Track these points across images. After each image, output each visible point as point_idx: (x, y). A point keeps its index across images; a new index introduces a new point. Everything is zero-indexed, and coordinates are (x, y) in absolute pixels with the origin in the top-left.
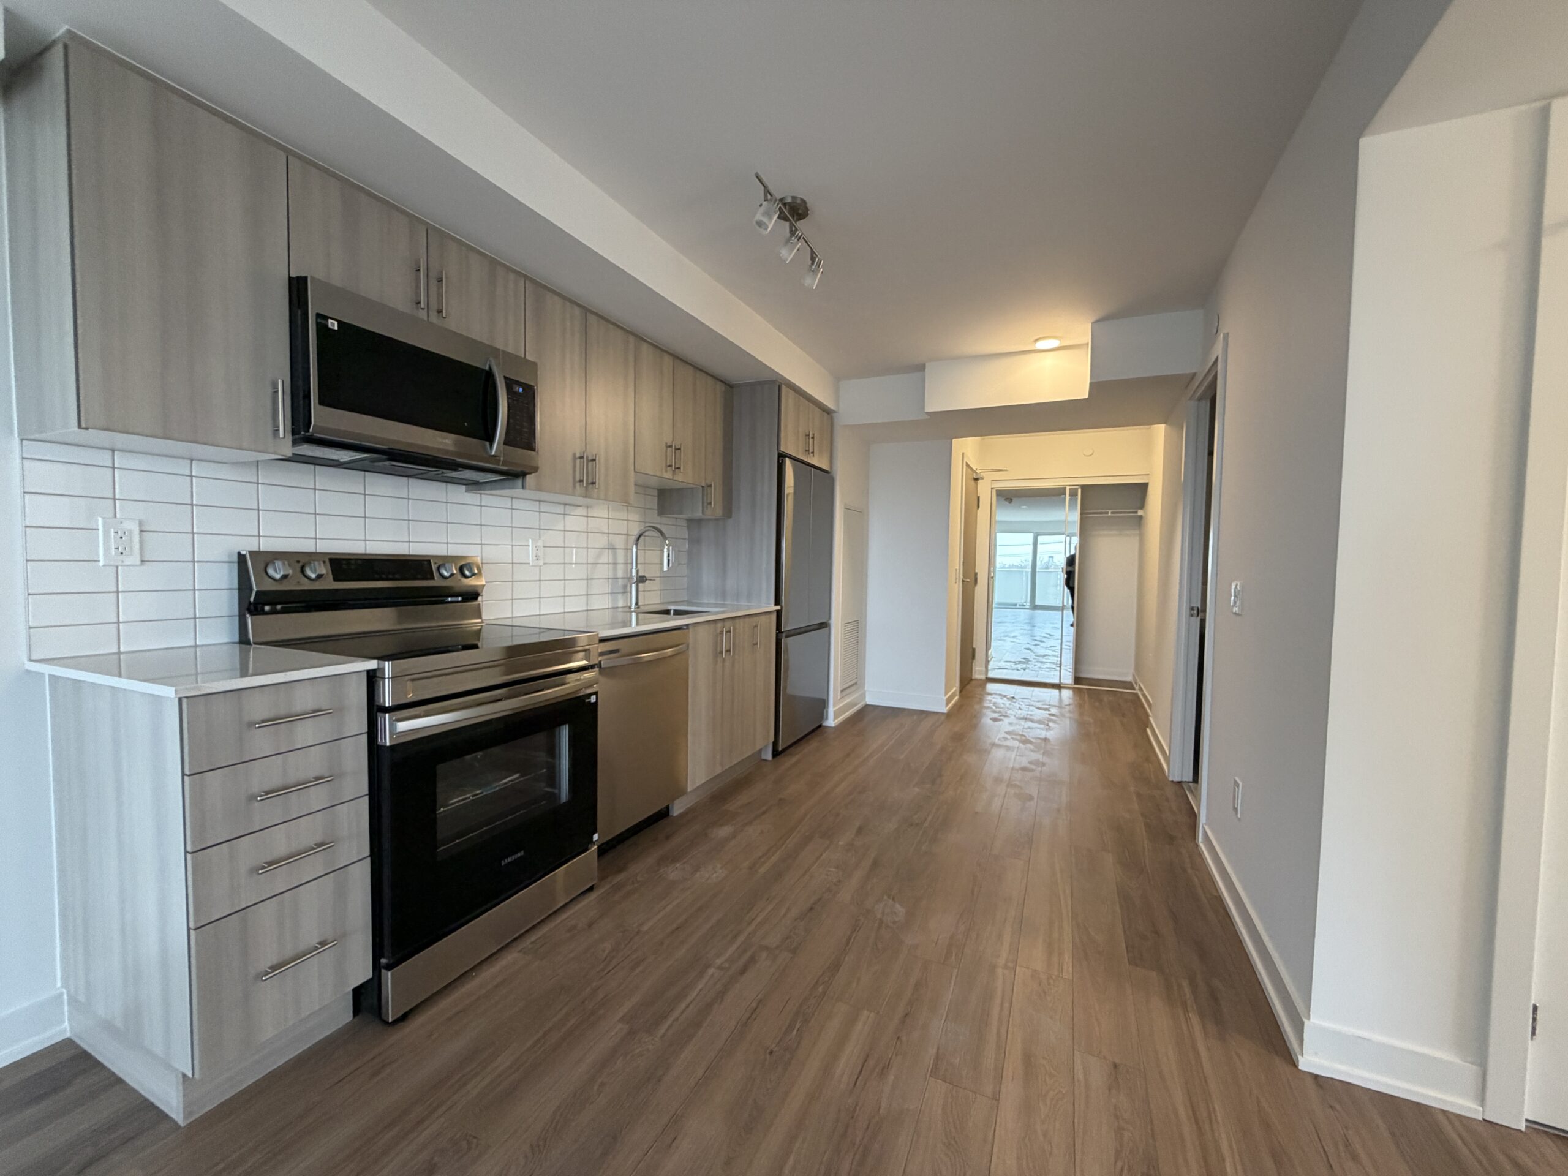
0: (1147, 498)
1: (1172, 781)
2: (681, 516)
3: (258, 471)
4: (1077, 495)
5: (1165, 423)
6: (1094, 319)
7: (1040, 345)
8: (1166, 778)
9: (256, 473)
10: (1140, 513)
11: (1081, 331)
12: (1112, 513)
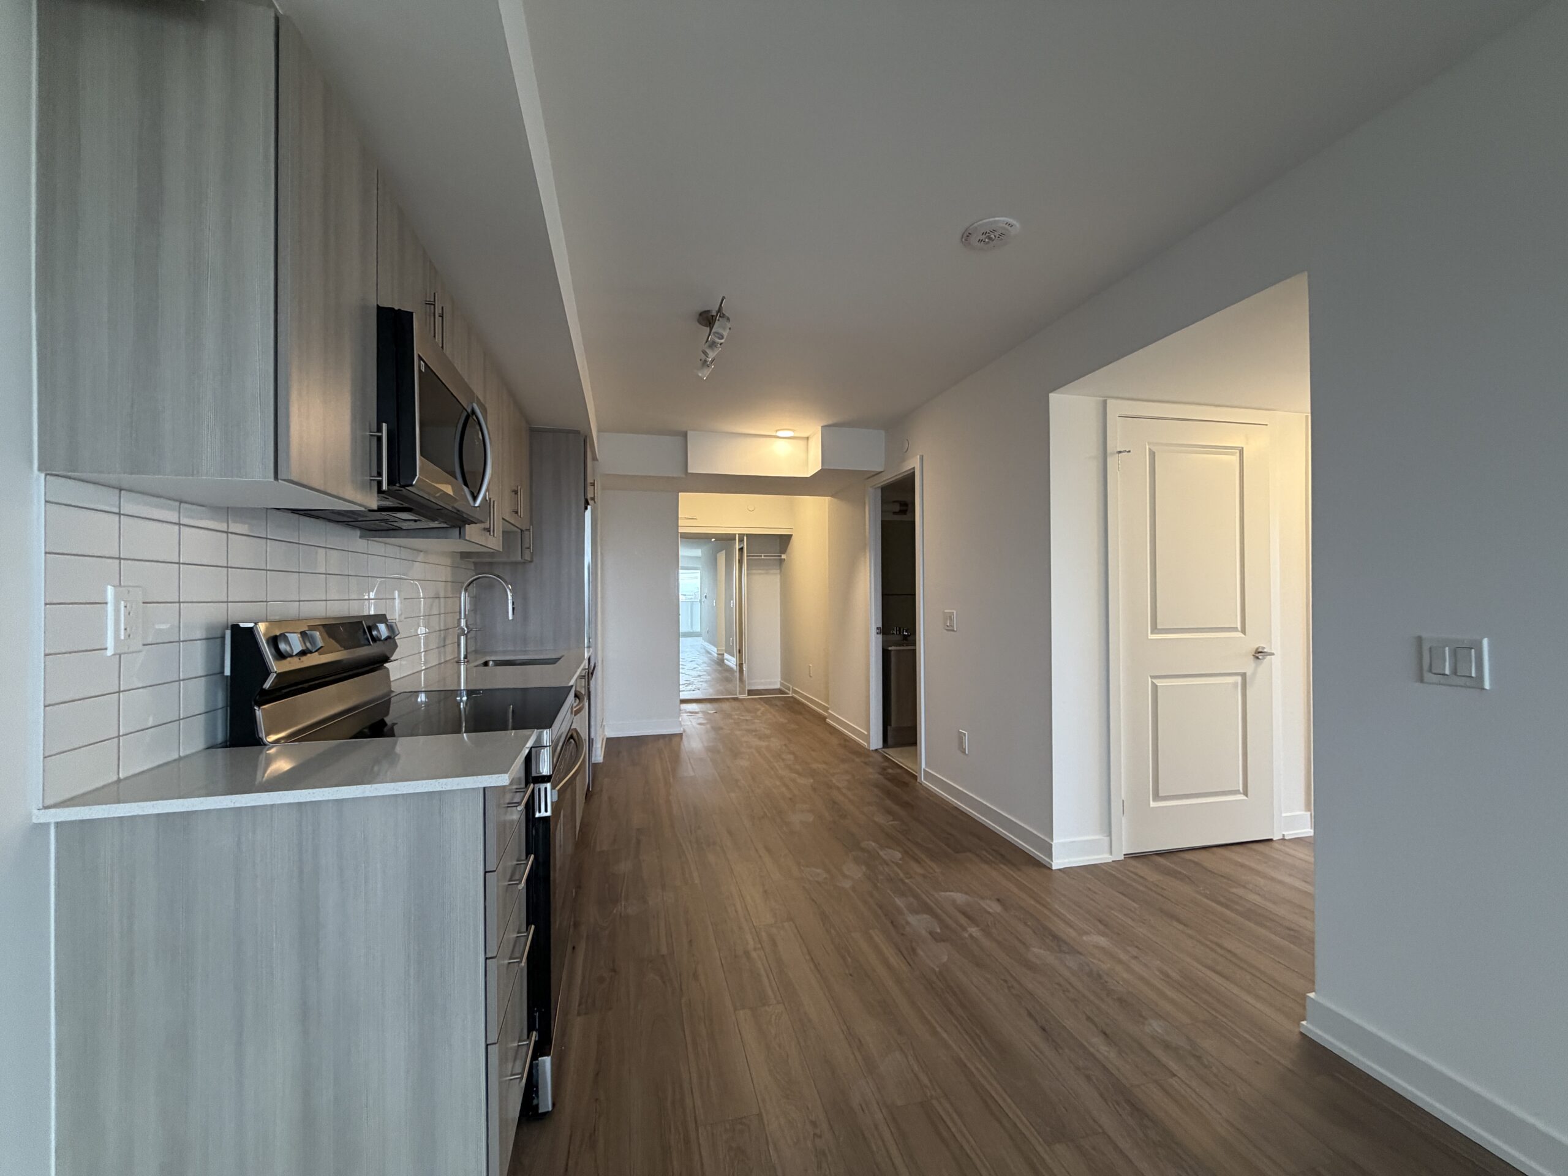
0: (789, 546)
1: (872, 750)
2: (471, 560)
3: (228, 516)
4: (743, 540)
5: (832, 496)
6: (825, 423)
7: (780, 434)
8: (869, 750)
9: (226, 517)
10: (783, 556)
11: (813, 430)
12: (764, 556)
